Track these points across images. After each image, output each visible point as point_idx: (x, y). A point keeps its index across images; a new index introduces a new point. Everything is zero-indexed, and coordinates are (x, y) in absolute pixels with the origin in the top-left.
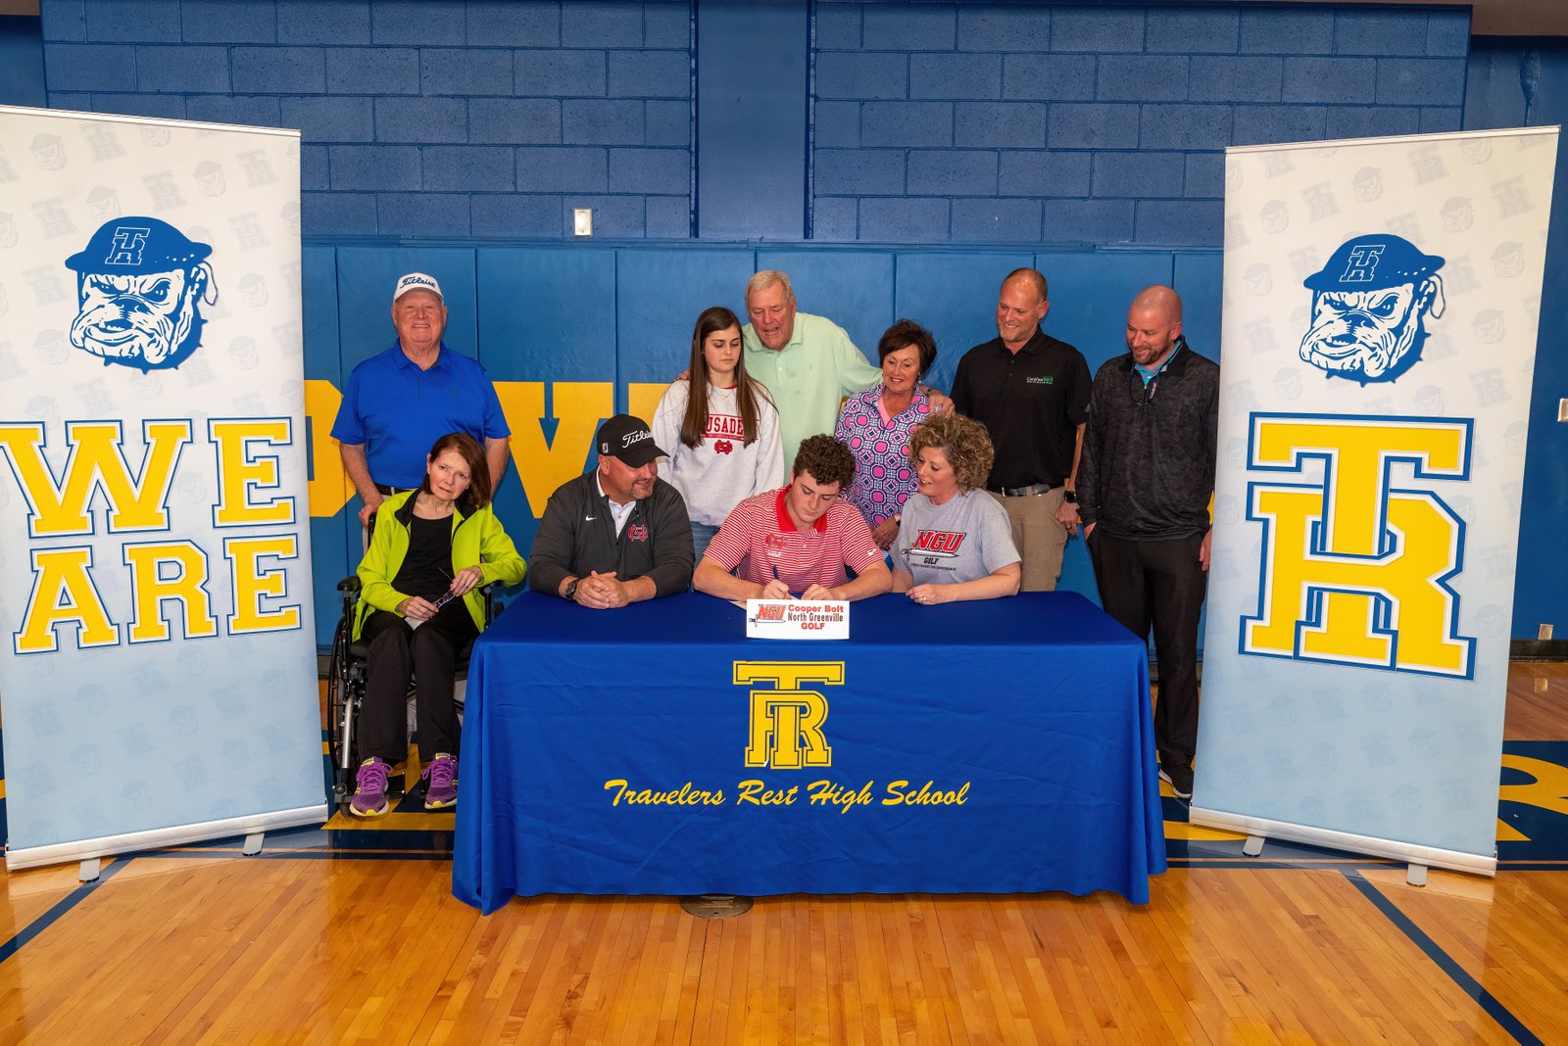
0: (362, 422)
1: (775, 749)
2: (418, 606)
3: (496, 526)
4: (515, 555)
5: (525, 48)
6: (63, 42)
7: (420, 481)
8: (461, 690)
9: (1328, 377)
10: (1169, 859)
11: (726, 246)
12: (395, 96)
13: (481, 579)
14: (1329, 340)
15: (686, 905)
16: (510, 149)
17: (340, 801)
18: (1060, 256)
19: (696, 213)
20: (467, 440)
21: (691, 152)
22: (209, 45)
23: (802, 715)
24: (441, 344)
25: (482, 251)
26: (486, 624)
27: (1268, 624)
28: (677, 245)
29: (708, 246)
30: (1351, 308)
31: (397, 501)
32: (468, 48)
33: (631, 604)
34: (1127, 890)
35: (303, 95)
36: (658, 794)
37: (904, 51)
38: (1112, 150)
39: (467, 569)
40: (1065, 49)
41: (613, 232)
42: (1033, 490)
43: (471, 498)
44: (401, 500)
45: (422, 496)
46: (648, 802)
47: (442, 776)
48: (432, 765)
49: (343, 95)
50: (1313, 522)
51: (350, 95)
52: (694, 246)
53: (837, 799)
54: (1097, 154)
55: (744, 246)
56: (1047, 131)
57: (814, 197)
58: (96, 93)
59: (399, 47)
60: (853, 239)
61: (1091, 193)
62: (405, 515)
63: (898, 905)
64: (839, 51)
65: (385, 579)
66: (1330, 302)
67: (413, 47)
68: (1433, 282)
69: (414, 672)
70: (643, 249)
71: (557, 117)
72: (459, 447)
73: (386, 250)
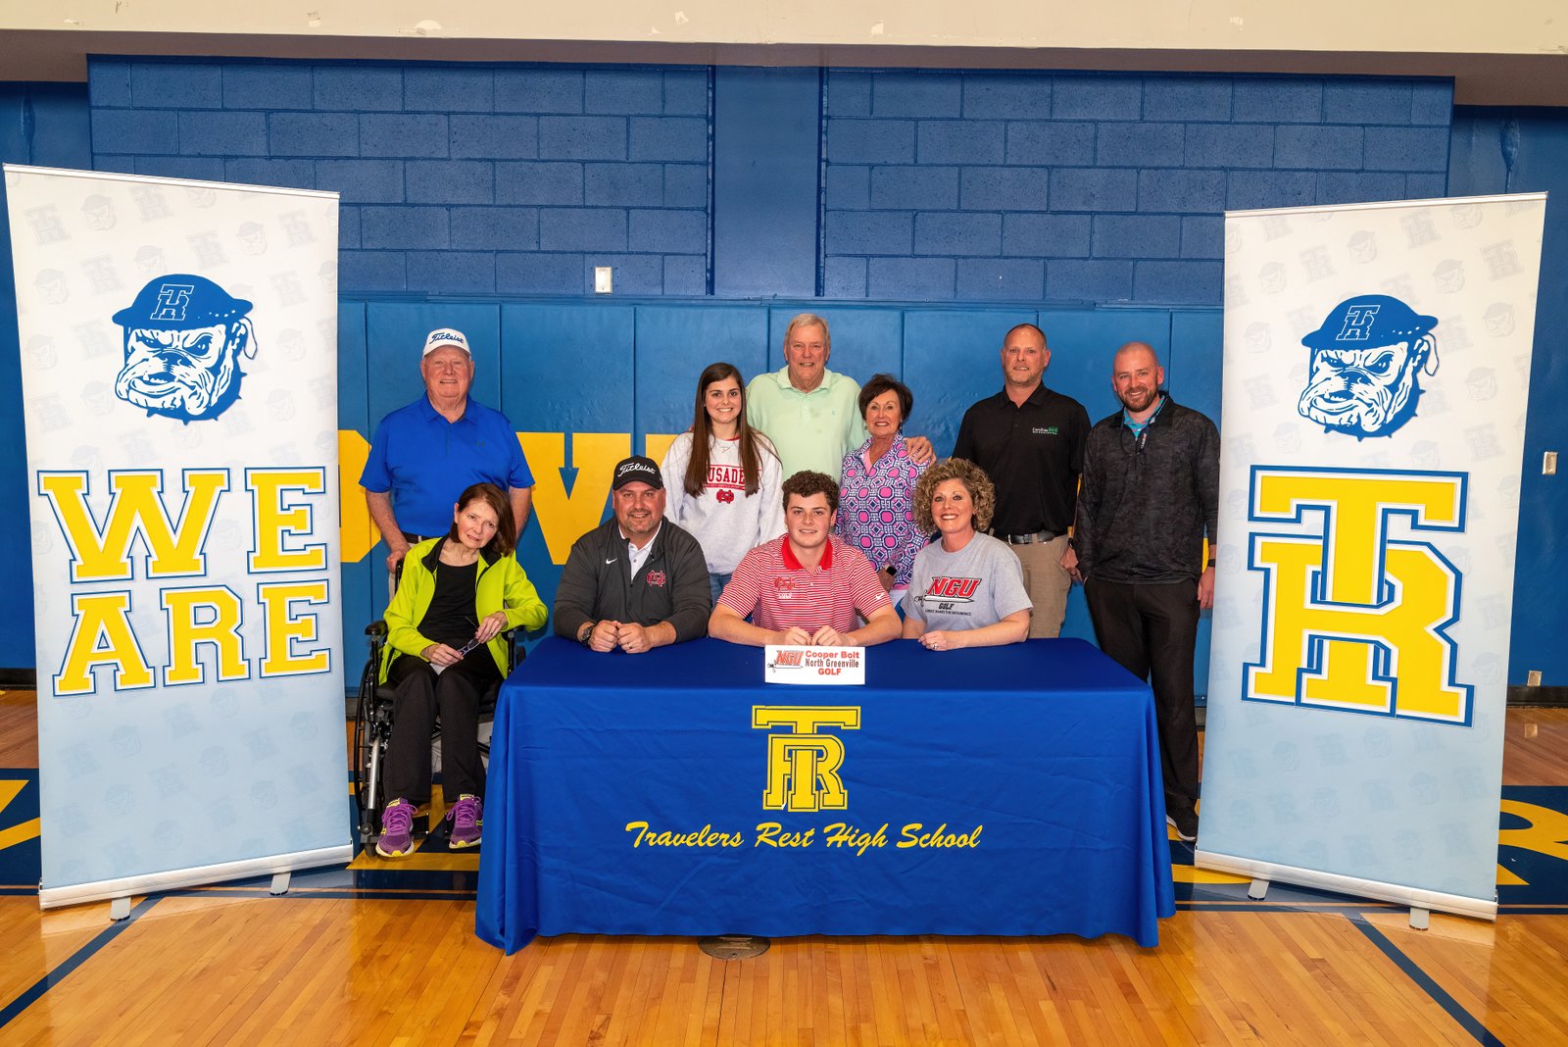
0: (390, 473)
1: (793, 792)
2: (444, 654)
3: (519, 573)
4: (537, 601)
5: (549, 114)
6: (109, 107)
7: (448, 530)
8: (485, 733)
9: (1326, 431)
10: (1177, 902)
11: (741, 303)
12: (424, 159)
13: (506, 624)
14: (1327, 396)
15: (706, 946)
16: (535, 209)
17: (366, 841)
18: (1063, 314)
19: (712, 271)
20: (493, 490)
21: (707, 213)
22: (248, 110)
23: (819, 759)
24: (468, 397)
25: (506, 307)
26: (509, 668)
27: (1271, 672)
28: (693, 302)
29: (723, 303)
30: (1348, 366)
31: (425, 547)
32: (495, 114)
33: (652, 649)
34: (1136, 932)
35: (337, 158)
36: (678, 836)
37: (911, 119)
38: (1111, 213)
39: (491, 616)
40: (1066, 117)
41: (632, 289)
42: (1038, 538)
43: (496, 545)
44: (427, 547)
45: (449, 543)
46: (668, 844)
47: (466, 816)
48: (458, 805)
49: (375, 159)
50: (1313, 572)
51: (381, 159)
52: (713, 302)
53: (853, 841)
54: (1096, 217)
55: (758, 303)
56: (1049, 195)
57: (826, 256)
58: (140, 155)
59: (429, 113)
60: (863, 297)
61: (1091, 254)
62: (431, 561)
63: (912, 947)
64: (850, 118)
65: (411, 624)
66: (1327, 359)
67: (442, 113)
68: (1427, 341)
69: (439, 714)
70: (662, 305)
71: (580, 179)
72: (487, 498)
73: (412, 306)
